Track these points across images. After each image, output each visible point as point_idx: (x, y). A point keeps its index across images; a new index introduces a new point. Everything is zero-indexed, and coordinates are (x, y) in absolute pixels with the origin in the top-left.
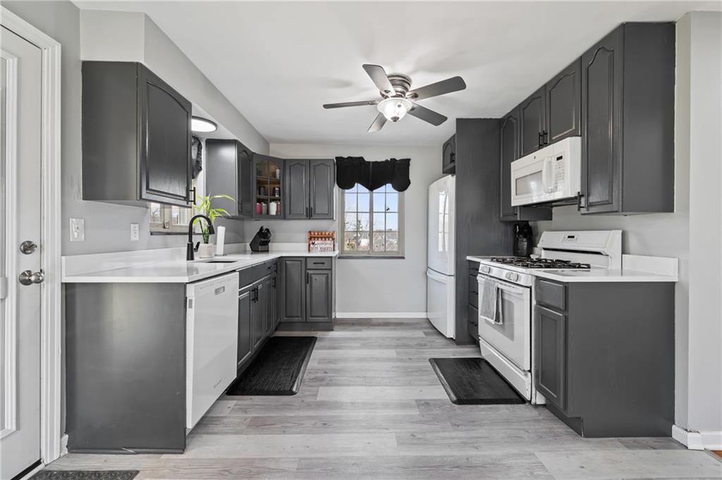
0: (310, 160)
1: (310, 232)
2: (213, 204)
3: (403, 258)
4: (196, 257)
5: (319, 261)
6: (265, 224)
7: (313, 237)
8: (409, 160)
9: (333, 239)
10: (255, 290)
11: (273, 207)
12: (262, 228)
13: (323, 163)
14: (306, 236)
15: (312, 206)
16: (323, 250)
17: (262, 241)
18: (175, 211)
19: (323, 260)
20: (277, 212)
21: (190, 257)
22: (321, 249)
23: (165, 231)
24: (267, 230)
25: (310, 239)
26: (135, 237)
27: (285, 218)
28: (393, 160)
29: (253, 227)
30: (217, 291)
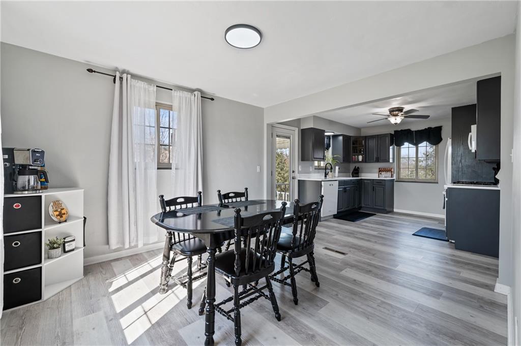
0: (378, 135)
1: (379, 168)
2: (334, 159)
3: (437, 183)
4: (327, 177)
5: (379, 181)
6: (357, 165)
7: (381, 171)
8: (441, 127)
9: (391, 172)
10: (345, 188)
11: (360, 158)
12: (355, 167)
13: (385, 135)
14: (378, 170)
15: (379, 156)
16: (385, 177)
17: (356, 172)
18: (322, 162)
19: (381, 181)
20: (362, 160)
21: (326, 176)
22: (385, 176)
23: (319, 168)
24: (358, 168)
25: (380, 171)
26: (311, 170)
27: (366, 162)
28: (430, 128)
29: (352, 166)
30: (330, 185)
